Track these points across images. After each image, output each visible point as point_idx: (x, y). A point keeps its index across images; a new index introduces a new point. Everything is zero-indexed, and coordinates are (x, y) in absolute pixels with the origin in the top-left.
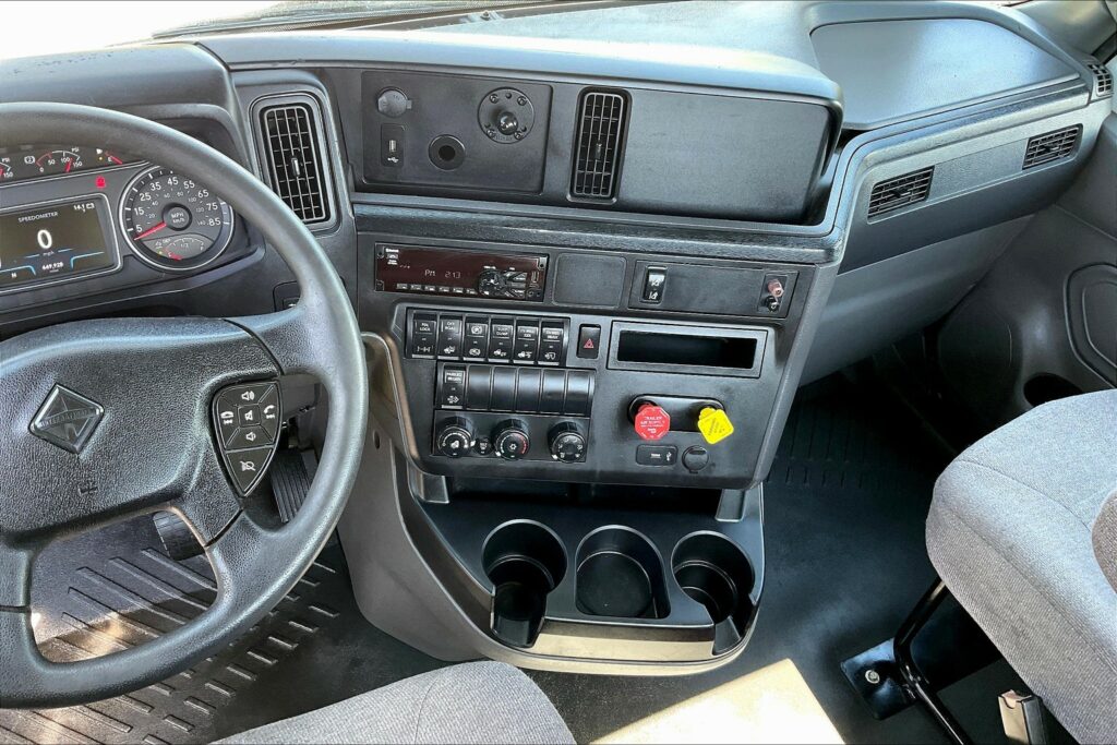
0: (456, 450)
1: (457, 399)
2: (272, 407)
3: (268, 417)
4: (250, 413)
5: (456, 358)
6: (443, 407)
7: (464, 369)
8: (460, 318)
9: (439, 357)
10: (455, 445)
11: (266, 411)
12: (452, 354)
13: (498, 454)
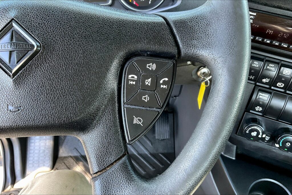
0: (253, 137)
1: (261, 109)
2: (166, 79)
3: (162, 86)
4: (150, 80)
5: (268, 86)
6: (251, 111)
7: (270, 93)
8: (278, 63)
9: (258, 84)
10: (254, 134)
11: (161, 82)
12: (266, 83)
13: (277, 146)
